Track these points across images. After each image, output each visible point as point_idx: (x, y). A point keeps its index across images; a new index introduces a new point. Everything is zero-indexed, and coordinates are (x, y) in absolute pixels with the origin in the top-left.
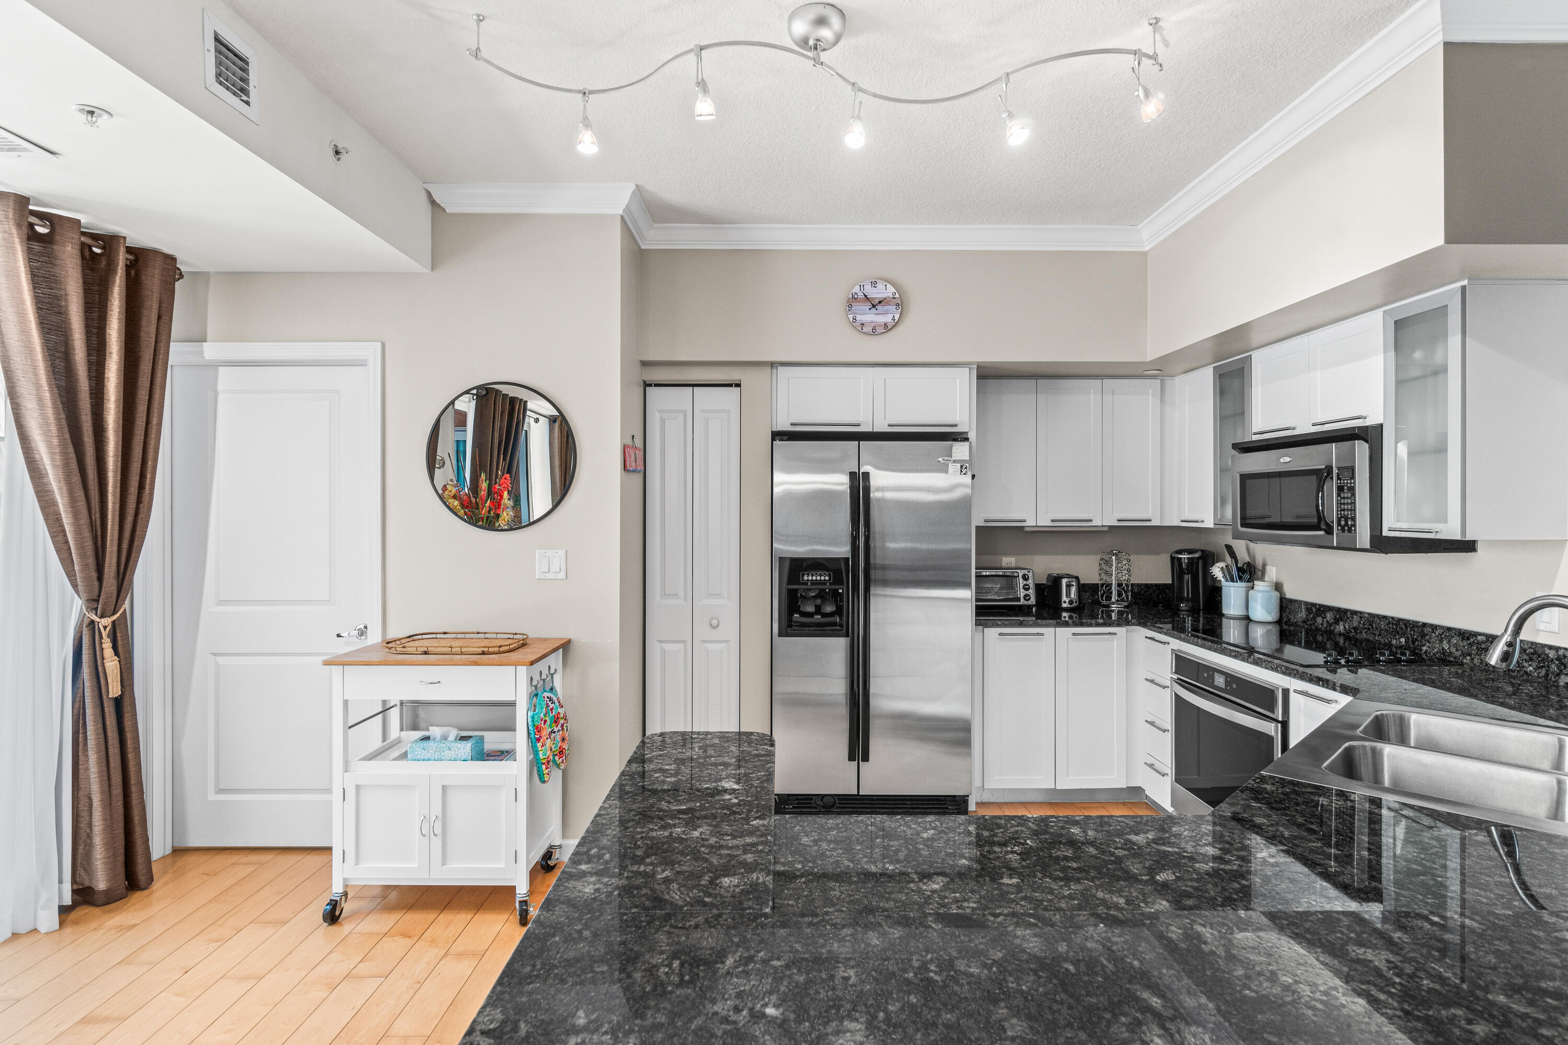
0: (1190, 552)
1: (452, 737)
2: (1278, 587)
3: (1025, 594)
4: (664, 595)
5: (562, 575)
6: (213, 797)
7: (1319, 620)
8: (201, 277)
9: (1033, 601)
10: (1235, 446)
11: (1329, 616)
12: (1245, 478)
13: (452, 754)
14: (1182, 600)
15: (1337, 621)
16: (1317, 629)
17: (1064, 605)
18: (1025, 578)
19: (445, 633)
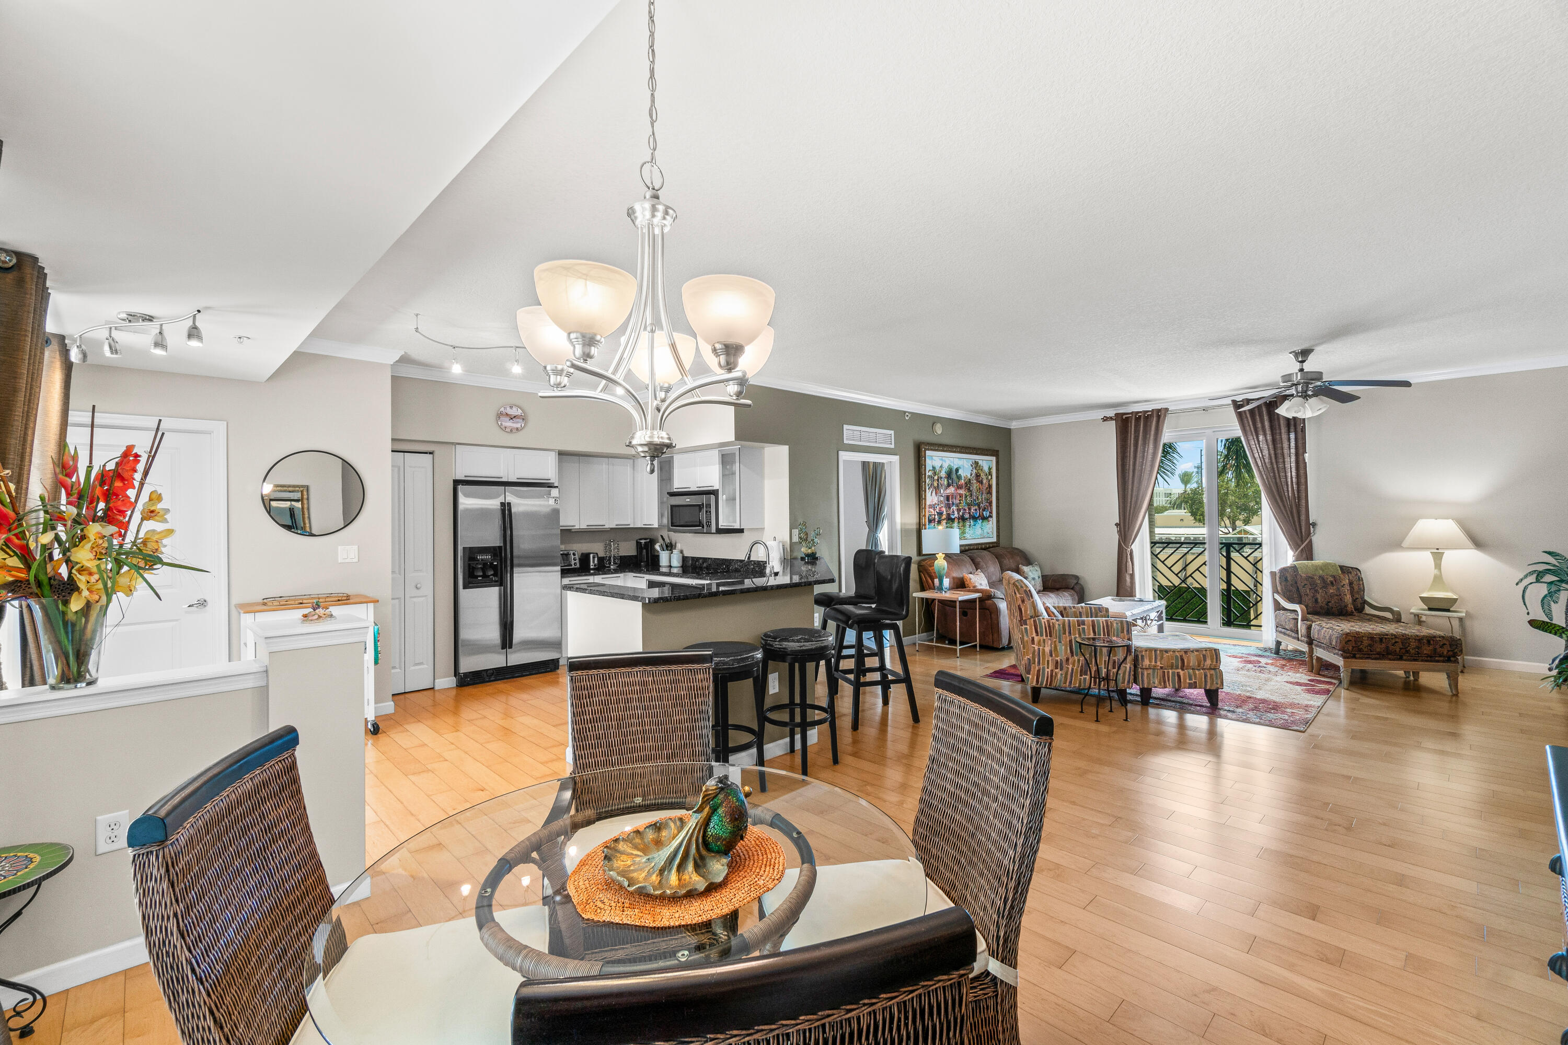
0: (645, 539)
2: (682, 552)
3: (575, 563)
5: (356, 560)
7: (697, 563)
9: (578, 566)
10: (668, 493)
11: (701, 561)
12: (672, 507)
14: (642, 562)
15: (703, 563)
16: (696, 567)
17: (592, 567)
18: (574, 554)
19: (281, 597)
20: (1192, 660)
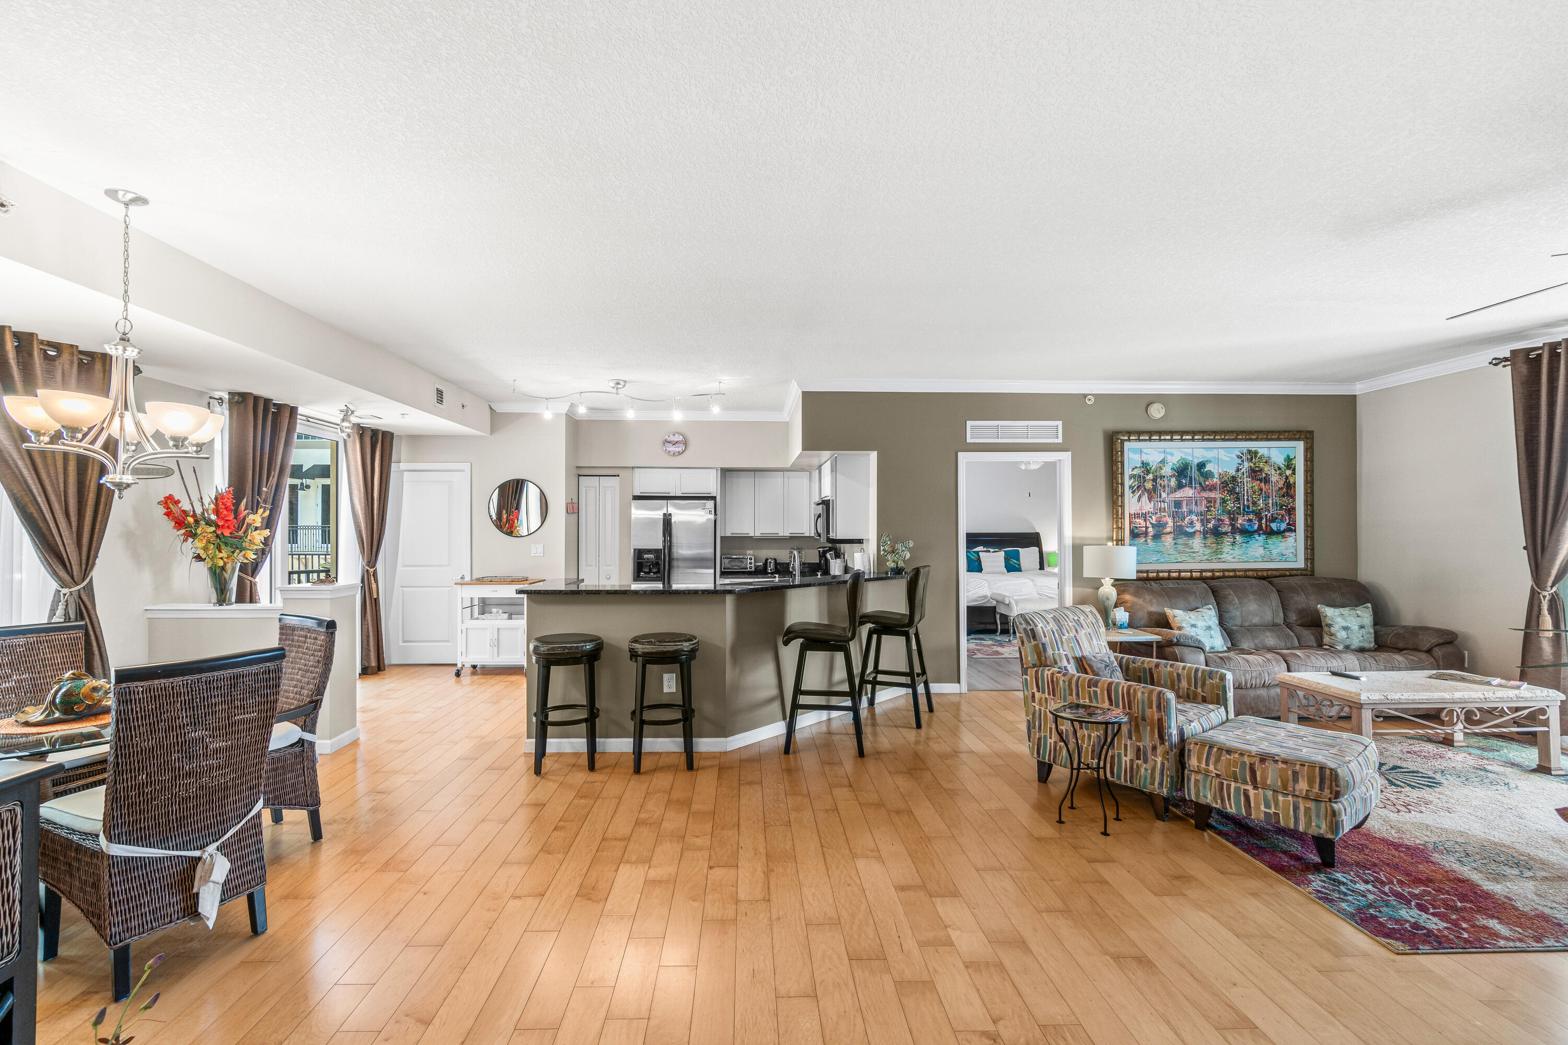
0: (823, 548)
1: (500, 612)
4: (587, 565)
5: (542, 555)
6: (401, 644)
8: (400, 437)
13: (501, 617)
18: (750, 559)
20: (1271, 775)
